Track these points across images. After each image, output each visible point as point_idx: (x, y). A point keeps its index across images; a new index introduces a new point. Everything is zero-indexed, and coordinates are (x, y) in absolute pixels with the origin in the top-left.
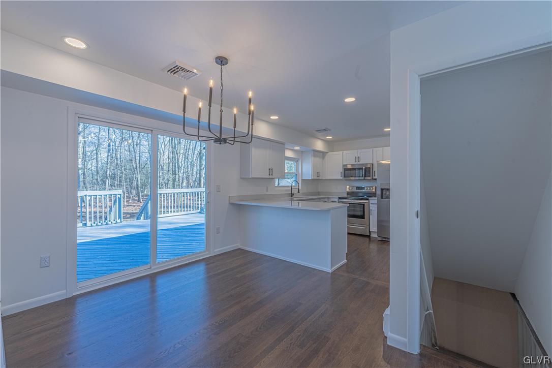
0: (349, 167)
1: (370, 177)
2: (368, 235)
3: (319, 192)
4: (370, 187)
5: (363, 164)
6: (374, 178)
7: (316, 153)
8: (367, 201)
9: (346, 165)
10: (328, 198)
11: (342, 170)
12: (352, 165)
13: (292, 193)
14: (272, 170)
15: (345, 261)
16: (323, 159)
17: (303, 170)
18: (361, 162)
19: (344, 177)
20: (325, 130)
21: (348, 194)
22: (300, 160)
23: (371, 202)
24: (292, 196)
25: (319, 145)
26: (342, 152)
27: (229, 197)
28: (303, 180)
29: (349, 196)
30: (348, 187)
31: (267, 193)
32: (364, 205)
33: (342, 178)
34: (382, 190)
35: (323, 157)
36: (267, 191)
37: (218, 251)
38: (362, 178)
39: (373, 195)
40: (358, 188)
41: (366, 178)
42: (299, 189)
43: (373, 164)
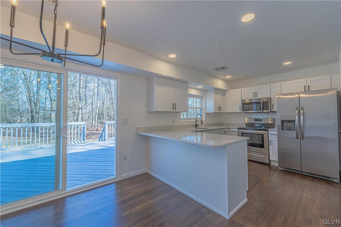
0: (247, 101)
1: (268, 109)
2: (269, 163)
3: (221, 123)
4: (268, 119)
5: (260, 99)
6: (272, 110)
7: (217, 91)
8: (267, 132)
9: (244, 100)
10: (229, 128)
11: (241, 105)
12: (250, 100)
13: (196, 124)
14: (175, 105)
15: (246, 200)
16: (224, 96)
17: (207, 105)
18: (258, 97)
19: (243, 110)
20: (223, 68)
21: (247, 125)
22: (204, 98)
23: (270, 132)
24: (196, 127)
25: (220, 84)
26: (240, 89)
27: (136, 128)
28: (206, 113)
29: (247, 127)
30: (246, 119)
31: (174, 125)
32: (263, 135)
33: (241, 111)
34: (283, 121)
35: (224, 95)
36: (174, 122)
37: (125, 175)
38: (261, 111)
39: (272, 126)
40: (256, 120)
41: (265, 111)
42: (202, 121)
43: (271, 98)
